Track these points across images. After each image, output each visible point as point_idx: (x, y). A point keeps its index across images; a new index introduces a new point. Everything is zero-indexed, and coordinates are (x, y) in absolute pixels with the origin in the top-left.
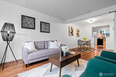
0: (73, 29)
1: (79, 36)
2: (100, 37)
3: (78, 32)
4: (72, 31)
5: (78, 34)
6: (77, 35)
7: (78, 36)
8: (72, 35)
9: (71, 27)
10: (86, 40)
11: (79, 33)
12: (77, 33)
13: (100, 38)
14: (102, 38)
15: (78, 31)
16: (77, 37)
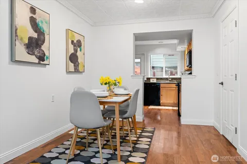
0: (43, 26)
1: (80, 69)
2: (149, 77)
3: (76, 51)
4: (35, 35)
5: (73, 58)
6: (71, 65)
7: (77, 71)
8: (34, 59)
9: (33, 10)
10: (118, 91)
11: (79, 54)
12: (72, 51)
13: (152, 81)
14: (155, 81)
15: (78, 45)
16: (69, 72)
